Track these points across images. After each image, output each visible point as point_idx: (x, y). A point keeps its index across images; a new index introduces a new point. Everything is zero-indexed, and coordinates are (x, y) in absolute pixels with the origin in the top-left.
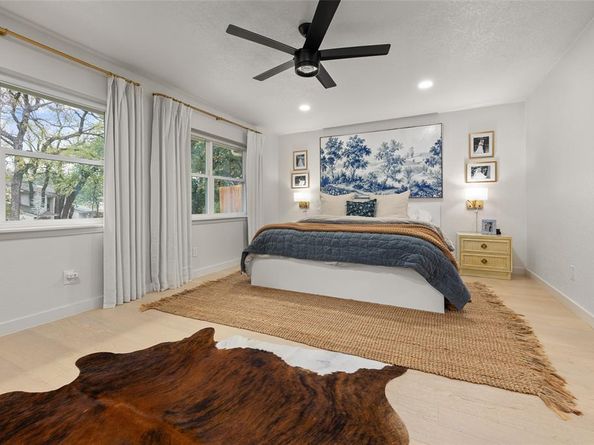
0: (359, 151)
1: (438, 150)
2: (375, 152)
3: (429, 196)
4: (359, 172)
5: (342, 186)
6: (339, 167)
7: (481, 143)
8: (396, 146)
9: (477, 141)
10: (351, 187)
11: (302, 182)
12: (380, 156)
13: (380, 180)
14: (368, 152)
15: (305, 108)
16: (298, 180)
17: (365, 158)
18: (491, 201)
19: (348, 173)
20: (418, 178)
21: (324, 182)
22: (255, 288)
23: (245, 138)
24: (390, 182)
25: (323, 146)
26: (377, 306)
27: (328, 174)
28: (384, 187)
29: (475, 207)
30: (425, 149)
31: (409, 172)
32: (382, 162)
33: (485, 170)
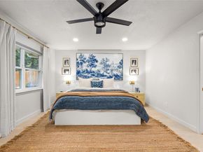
0: (93, 61)
1: (121, 63)
2: (99, 61)
3: (119, 79)
4: (93, 69)
5: (86, 74)
6: (85, 67)
7: (134, 62)
8: (107, 60)
9: (133, 61)
10: (90, 75)
11: (67, 72)
12: (101, 63)
13: (101, 73)
14: (97, 61)
15: (76, 40)
16: (65, 71)
17: (96, 64)
18: (137, 82)
19: (89, 69)
20: (115, 73)
21: (78, 73)
22: (58, 127)
23: (42, 49)
24: (105, 74)
25: (78, 57)
26: (118, 126)
27: (80, 69)
28: (103, 76)
29: (132, 83)
30: (117, 62)
31: (112, 70)
32: (102, 66)
33: (135, 71)
